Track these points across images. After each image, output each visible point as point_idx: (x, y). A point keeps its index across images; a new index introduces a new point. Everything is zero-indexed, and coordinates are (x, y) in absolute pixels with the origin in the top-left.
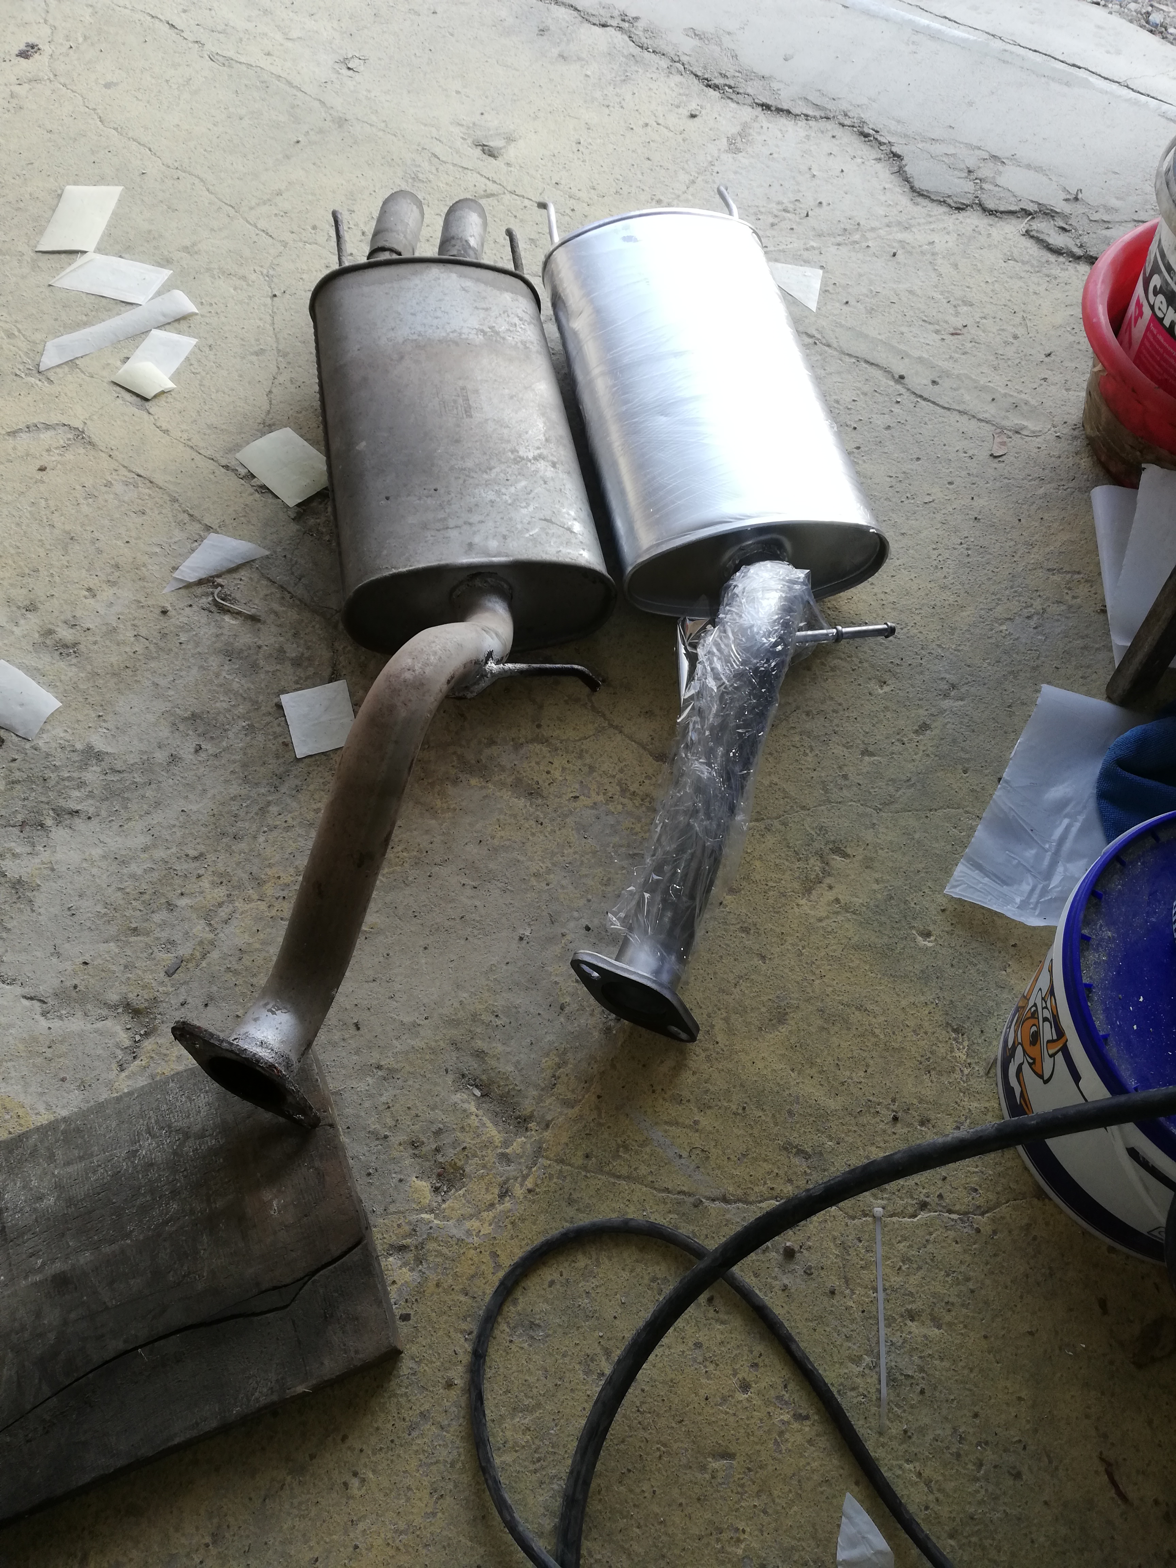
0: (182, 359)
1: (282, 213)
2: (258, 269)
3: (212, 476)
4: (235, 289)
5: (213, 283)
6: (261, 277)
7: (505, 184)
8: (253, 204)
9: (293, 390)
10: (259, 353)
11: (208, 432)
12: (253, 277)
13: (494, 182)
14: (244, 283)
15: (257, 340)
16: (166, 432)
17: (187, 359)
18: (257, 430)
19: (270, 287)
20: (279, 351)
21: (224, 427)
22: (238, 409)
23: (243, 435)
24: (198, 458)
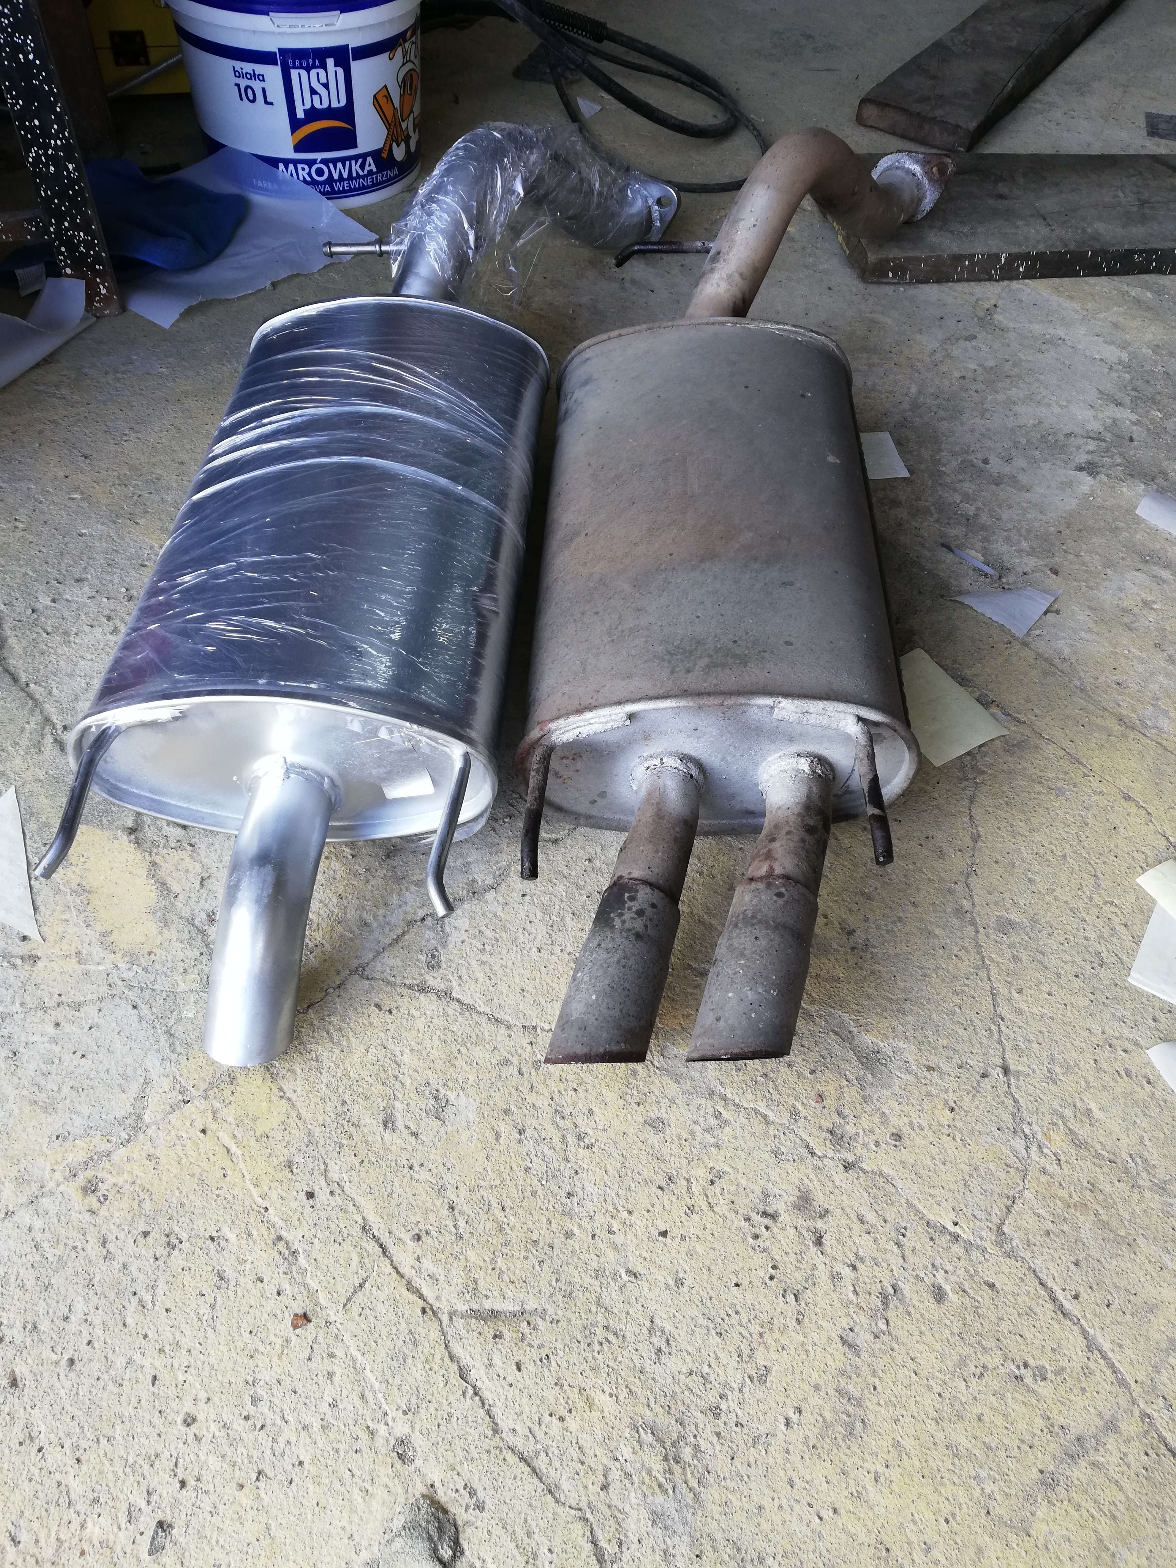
9: (939, 835)
10: (1006, 926)
11: (1060, 784)
12: (1058, 1142)
14: (1075, 1126)
15: (1016, 959)
16: (1127, 798)
17: (1137, 940)
18: (984, 772)
19: (1016, 1101)
20: (973, 923)
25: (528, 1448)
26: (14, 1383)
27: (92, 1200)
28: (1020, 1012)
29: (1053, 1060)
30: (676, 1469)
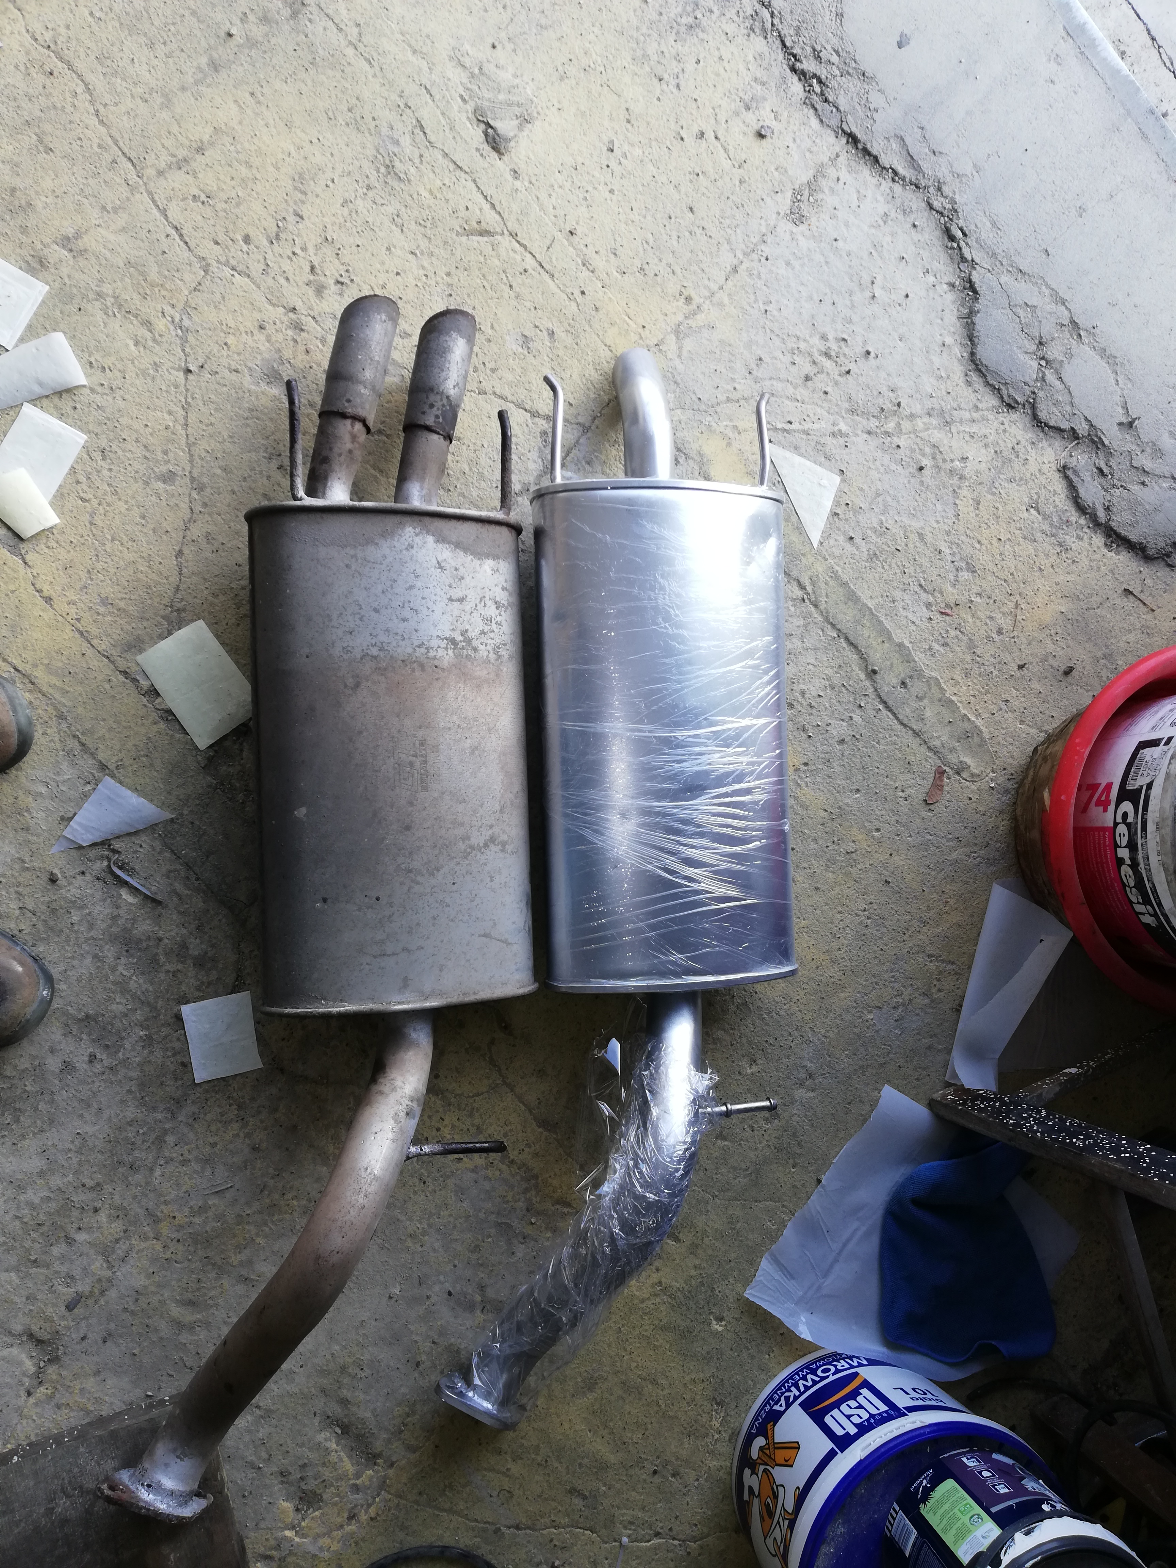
0: (66, 470)
1: (203, 197)
2: (168, 309)
3: (107, 686)
4: (136, 344)
5: (105, 324)
6: (172, 328)
7: (505, 216)
8: (163, 165)
9: (209, 555)
10: (168, 478)
11: (102, 609)
12: (161, 324)
13: (493, 206)
14: (148, 335)
15: (165, 452)
16: (48, 600)
17: (73, 470)
18: (163, 617)
19: (183, 351)
20: (193, 479)
21: (122, 604)
22: (140, 576)
23: (145, 624)
24: (90, 652)
25: (458, 172)
26: (691, 209)
27: (686, 293)
28: (170, 413)
29: (153, 379)
30: (388, 162)
